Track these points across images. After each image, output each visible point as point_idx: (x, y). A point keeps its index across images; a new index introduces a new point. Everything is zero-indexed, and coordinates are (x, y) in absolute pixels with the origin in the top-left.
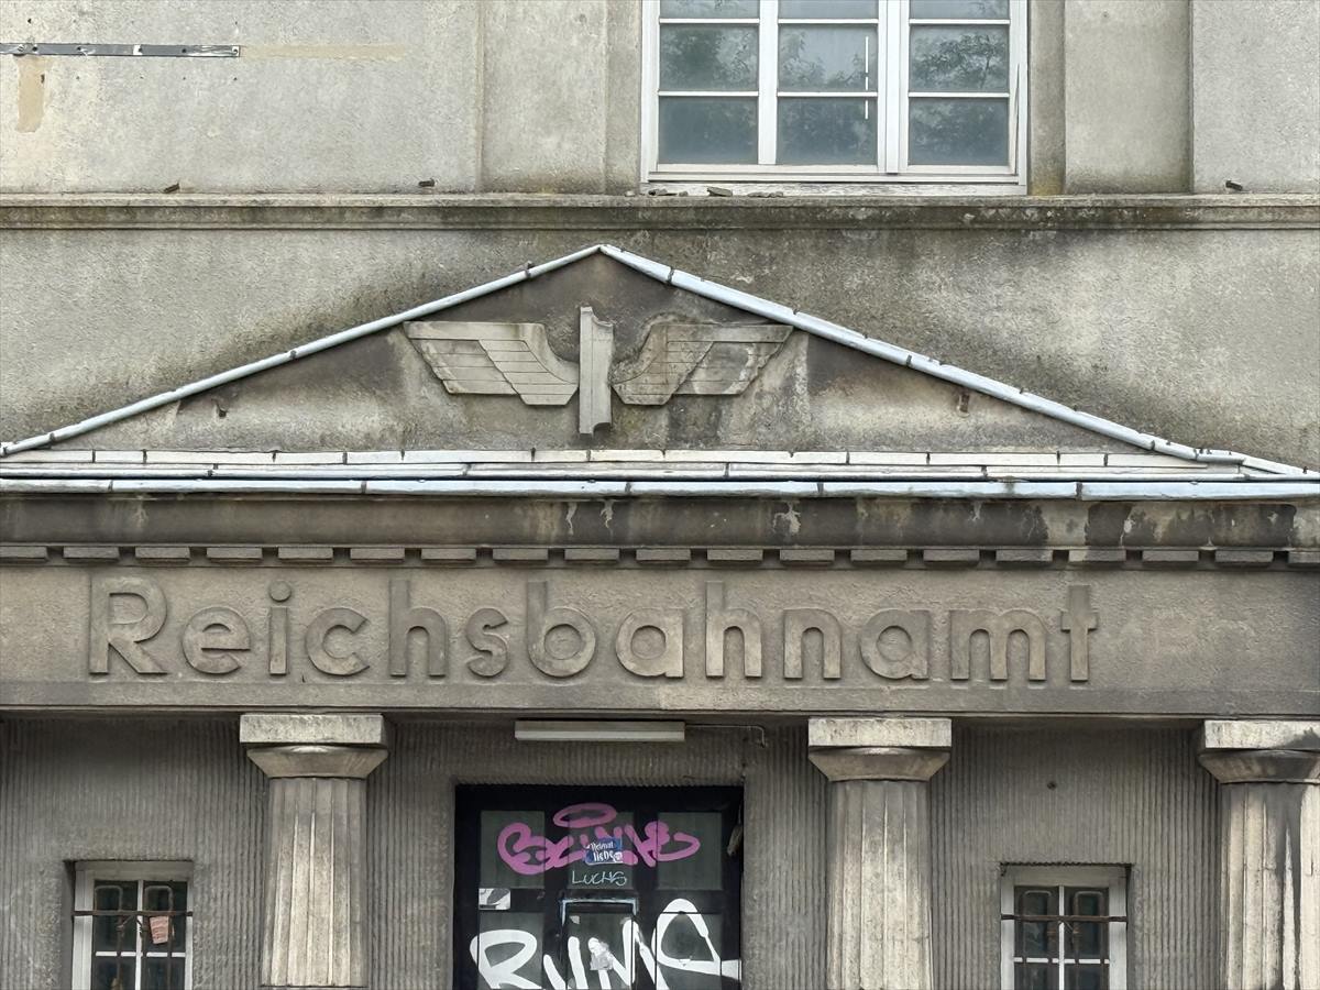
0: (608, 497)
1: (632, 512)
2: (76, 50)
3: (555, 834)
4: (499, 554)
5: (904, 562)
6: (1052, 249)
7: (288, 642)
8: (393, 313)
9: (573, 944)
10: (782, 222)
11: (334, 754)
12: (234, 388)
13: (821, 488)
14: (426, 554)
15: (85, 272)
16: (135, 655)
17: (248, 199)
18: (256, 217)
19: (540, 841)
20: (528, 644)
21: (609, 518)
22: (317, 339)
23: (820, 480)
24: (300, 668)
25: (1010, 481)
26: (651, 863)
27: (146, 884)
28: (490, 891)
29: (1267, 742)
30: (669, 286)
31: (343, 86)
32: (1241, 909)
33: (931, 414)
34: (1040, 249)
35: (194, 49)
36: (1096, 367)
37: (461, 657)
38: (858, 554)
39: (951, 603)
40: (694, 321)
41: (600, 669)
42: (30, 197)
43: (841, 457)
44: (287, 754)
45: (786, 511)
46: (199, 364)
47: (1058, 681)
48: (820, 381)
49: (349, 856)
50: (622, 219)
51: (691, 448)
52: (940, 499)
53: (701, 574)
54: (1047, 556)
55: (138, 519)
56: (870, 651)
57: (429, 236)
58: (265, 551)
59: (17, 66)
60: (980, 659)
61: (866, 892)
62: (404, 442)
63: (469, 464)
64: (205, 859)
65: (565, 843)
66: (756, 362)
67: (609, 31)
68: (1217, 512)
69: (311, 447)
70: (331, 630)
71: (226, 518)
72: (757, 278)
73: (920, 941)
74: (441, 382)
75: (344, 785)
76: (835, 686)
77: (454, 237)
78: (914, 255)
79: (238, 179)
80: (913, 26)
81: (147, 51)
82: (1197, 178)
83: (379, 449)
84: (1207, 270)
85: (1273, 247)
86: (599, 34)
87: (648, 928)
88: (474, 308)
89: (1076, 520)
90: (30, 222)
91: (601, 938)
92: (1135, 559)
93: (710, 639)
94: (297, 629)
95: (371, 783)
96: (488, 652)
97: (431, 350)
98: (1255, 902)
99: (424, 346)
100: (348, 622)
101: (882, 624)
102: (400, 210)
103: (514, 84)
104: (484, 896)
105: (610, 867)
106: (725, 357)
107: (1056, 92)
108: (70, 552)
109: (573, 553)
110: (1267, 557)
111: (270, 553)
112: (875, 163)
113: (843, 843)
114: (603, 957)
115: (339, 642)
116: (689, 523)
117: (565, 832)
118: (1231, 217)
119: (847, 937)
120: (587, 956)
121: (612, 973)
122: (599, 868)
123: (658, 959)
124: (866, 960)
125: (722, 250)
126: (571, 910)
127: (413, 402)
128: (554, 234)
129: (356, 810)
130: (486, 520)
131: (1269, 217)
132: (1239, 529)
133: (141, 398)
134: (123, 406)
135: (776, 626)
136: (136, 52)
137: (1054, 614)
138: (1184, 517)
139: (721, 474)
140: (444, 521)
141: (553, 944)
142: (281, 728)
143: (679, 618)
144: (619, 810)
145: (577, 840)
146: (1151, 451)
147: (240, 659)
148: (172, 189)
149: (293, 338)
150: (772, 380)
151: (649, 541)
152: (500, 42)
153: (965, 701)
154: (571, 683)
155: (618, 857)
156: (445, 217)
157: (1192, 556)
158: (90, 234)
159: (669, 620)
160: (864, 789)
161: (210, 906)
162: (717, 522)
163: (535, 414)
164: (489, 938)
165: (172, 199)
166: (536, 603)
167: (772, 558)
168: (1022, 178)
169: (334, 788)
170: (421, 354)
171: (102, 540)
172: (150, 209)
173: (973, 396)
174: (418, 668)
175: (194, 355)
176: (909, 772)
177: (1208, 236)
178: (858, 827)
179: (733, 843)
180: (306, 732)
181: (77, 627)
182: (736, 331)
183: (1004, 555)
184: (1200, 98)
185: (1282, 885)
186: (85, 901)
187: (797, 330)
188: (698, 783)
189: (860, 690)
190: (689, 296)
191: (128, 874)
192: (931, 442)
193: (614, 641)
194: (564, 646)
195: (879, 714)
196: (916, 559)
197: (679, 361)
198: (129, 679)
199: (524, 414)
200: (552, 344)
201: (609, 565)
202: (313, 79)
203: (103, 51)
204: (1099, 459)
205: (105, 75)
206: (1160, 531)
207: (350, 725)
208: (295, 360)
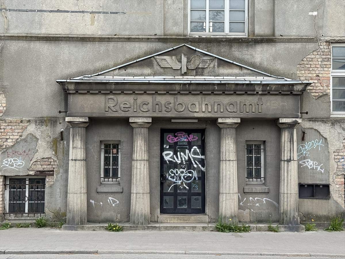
0: (188, 83)
1: (191, 86)
2: (100, 13)
3: (176, 136)
4: (170, 93)
5: (233, 94)
6: (253, 45)
7: (137, 106)
8: (150, 55)
9: (178, 153)
10: (212, 41)
11: (144, 124)
12: (127, 66)
13: (221, 82)
14: (158, 92)
15: (102, 48)
16: (112, 108)
17: (128, 37)
18: (129, 39)
19: (173, 138)
20: (174, 107)
21: (187, 87)
22: (139, 59)
23: (221, 81)
24: (139, 110)
25: (250, 81)
26: (190, 141)
27: (112, 144)
28: (165, 145)
29: (289, 122)
30: (196, 50)
31: (142, 19)
32: (284, 147)
33: (236, 71)
34: (251, 45)
35: (119, 13)
36: (260, 64)
37: (164, 109)
38: (226, 93)
39: (240, 100)
40: (199, 56)
41: (186, 110)
42: (93, 36)
43: (222, 77)
44: (137, 124)
45: (215, 86)
46: (120, 63)
47: (257, 112)
48: (219, 66)
49: (146, 140)
50: (187, 40)
51: (199, 76)
52: (239, 84)
53: (201, 96)
54: (255, 93)
55: (113, 87)
56: (228, 108)
57: (156, 43)
58: (133, 92)
59: (90, 15)
60: (245, 109)
61: (227, 145)
62: (154, 75)
63: (164, 78)
64: (122, 140)
65: (177, 138)
66: (209, 62)
67: (184, 10)
68: (282, 86)
69: (139, 76)
70: (144, 104)
71: (127, 87)
72: (208, 50)
73: (235, 152)
74: (160, 65)
75: (145, 128)
76: (222, 113)
77: (160, 43)
78: (232, 46)
79: (126, 33)
80: (230, 11)
81: (111, 13)
82: (276, 34)
83: (150, 76)
84: (277, 49)
85: (287, 45)
86: (182, 11)
87: (190, 151)
88: (165, 54)
89: (260, 87)
90: (93, 40)
91: (183, 152)
92: (269, 93)
93: (203, 106)
94: (138, 104)
95: (149, 129)
96: (168, 108)
97: (158, 60)
98: (287, 146)
99: (157, 60)
100: (146, 103)
101: (229, 104)
102: (152, 39)
103: (169, 19)
104: (165, 146)
105: (184, 142)
106: (204, 62)
107: (253, 21)
108: (102, 92)
109: (182, 92)
110: (289, 93)
111: (134, 92)
112: (224, 32)
113: (223, 137)
114: (183, 155)
115: (145, 106)
116: (200, 88)
117: (177, 136)
118: (281, 40)
119: (224, 152)
120: (180, 155)
121: (184, 158)
122: (182, 142)
123: (192, 156)
124: (227, 156)
125: (202, 45)
126: (178, 148)
127: (155, 69)
128: (176, 43)
129: (147, 133)
130: (168, 87)
131: (287, 40)
132: (285, 88)
133: (111, 68)
134: (108, 69)
135: (213, 104)
136: (109, 13)
137: (256, 102)
138: (277, 87)
139: (204, 80)
140: (161, 87)
141: (175, 153)
142: (136, 120)
143: (198, 103)
144: (185, 133)
145: (179, 137)
146: (271, 77)
147: (129, 109)
148: (115, 35)
149: (135, 59)
150: (212, 66)
151: (193, 91)
152: (167, 12)
153: (243, 115)
154: (181, 113)
155: (185, 140)
156: (159, 40)
157: (278, 93)
158: (102, 42)
159: (196, 103)
160: (226, 129)
161: (123, 148)
162: (205, 87)
163: (175, 71)
164: (165, 152)
165: (116, 36)
166: (176, 100)
167: (213, 93)
168: (247, 35)
169: (144, 129)
170: (156, 61)
171: (107, 90)
172: (112, 38)
173: (243, 68)
174: (157, 111)
175: (119, 62)
176: (234, 126)
177: (277, 43)
178: (225, 135)
179: (203, 138)
180: (140, 120)
181: (103, 104)
182: (206, 58)
183: (249, 93)
184: (276, 21)
185: (291, 144)
186: (103, 147)
187: (216, 57)
188: (199, 128)
189: (226, 114)
190: (199, 52)
191: (109, 143)
192: (236, 75)
193: (188, 106)
194: (180, 107)
195: (229, 117)
196: (235, 93)
197: (197, 62)
198: (112, 112)
199: (173, 71)
200: (177, 60)
201: (187, 94)
202: (138, 18)
203: (104, 13)
204: (262, 78)
205: (104, 17)
206: (273, 89)
207: (146, 119)
208: (137, 62)
